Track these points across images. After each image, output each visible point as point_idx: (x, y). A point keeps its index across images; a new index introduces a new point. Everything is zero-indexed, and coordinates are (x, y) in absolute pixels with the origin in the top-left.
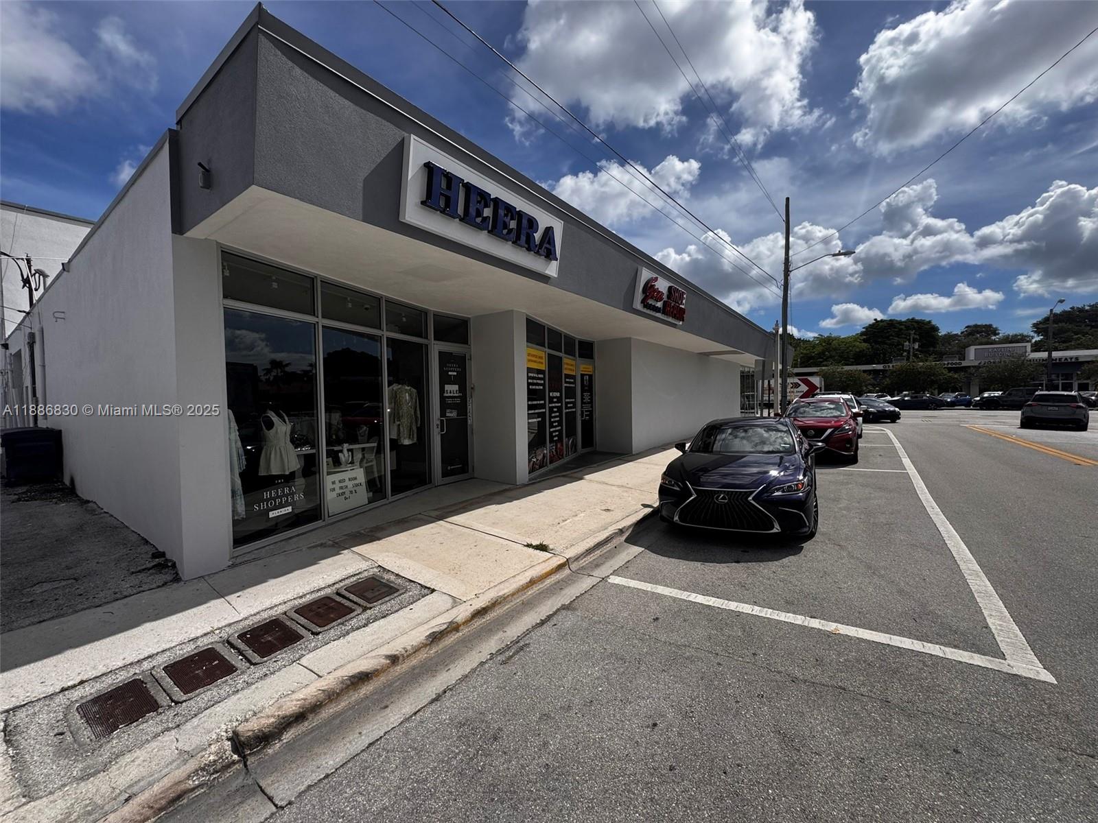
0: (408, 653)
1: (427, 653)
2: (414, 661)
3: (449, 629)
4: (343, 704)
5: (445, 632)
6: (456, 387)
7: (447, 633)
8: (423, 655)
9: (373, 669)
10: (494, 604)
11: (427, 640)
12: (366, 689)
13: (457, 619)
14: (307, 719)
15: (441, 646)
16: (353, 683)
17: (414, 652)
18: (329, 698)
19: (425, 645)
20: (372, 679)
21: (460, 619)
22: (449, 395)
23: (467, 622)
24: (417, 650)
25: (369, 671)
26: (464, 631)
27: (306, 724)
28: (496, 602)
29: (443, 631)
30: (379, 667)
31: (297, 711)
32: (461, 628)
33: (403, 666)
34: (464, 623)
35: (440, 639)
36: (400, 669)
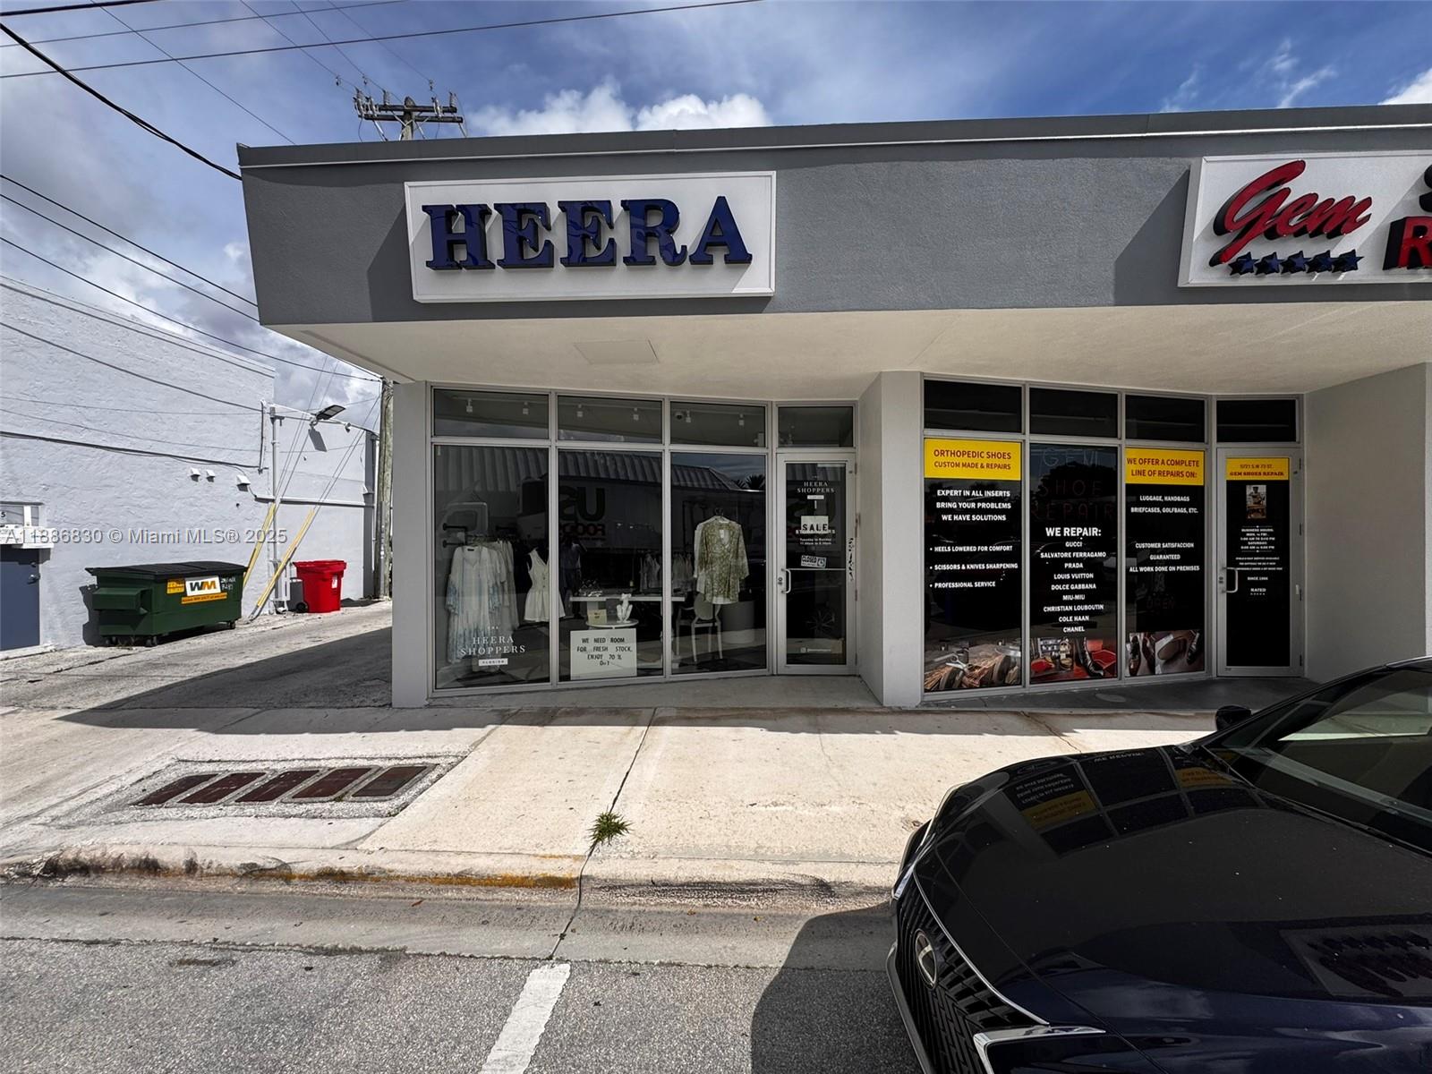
0: (209, 871)
1: (232, 886)
2: (212, 886)
3: (274, 872)
4: (123, 884)
5: (268, 873)
6: (824, 520)
7: (272, 876)
8: (226, 885)
9: (165, 865)
10: (364, 877)
11: (239, 868)
12: (148, 883)
13: (296, 865)
14: (89, 876)
15: (254, 888)
16: (139, 867)
17: (218, 875)
18: (114, 868)
19: (235, 875)
20: (159, 876)
21: (298, 869)
22: (808, 532)
23: (307, 878)
24: (222, 874)
25: (160, 864)
26: (298, 888)
27: (87, 880)
28: (369, 874)
29: (266, 870)
30: (171, 867)
31: (86, 862)
32: (296, 881)
33: (198, 883)
34: (301, 877)
35: (257, 878)
36: (192, 884)
